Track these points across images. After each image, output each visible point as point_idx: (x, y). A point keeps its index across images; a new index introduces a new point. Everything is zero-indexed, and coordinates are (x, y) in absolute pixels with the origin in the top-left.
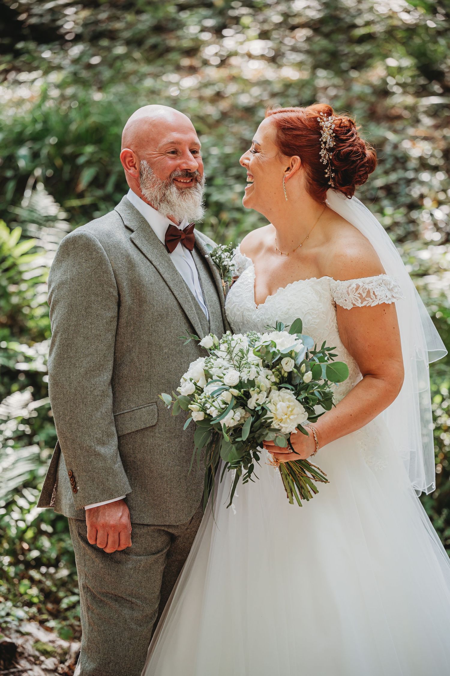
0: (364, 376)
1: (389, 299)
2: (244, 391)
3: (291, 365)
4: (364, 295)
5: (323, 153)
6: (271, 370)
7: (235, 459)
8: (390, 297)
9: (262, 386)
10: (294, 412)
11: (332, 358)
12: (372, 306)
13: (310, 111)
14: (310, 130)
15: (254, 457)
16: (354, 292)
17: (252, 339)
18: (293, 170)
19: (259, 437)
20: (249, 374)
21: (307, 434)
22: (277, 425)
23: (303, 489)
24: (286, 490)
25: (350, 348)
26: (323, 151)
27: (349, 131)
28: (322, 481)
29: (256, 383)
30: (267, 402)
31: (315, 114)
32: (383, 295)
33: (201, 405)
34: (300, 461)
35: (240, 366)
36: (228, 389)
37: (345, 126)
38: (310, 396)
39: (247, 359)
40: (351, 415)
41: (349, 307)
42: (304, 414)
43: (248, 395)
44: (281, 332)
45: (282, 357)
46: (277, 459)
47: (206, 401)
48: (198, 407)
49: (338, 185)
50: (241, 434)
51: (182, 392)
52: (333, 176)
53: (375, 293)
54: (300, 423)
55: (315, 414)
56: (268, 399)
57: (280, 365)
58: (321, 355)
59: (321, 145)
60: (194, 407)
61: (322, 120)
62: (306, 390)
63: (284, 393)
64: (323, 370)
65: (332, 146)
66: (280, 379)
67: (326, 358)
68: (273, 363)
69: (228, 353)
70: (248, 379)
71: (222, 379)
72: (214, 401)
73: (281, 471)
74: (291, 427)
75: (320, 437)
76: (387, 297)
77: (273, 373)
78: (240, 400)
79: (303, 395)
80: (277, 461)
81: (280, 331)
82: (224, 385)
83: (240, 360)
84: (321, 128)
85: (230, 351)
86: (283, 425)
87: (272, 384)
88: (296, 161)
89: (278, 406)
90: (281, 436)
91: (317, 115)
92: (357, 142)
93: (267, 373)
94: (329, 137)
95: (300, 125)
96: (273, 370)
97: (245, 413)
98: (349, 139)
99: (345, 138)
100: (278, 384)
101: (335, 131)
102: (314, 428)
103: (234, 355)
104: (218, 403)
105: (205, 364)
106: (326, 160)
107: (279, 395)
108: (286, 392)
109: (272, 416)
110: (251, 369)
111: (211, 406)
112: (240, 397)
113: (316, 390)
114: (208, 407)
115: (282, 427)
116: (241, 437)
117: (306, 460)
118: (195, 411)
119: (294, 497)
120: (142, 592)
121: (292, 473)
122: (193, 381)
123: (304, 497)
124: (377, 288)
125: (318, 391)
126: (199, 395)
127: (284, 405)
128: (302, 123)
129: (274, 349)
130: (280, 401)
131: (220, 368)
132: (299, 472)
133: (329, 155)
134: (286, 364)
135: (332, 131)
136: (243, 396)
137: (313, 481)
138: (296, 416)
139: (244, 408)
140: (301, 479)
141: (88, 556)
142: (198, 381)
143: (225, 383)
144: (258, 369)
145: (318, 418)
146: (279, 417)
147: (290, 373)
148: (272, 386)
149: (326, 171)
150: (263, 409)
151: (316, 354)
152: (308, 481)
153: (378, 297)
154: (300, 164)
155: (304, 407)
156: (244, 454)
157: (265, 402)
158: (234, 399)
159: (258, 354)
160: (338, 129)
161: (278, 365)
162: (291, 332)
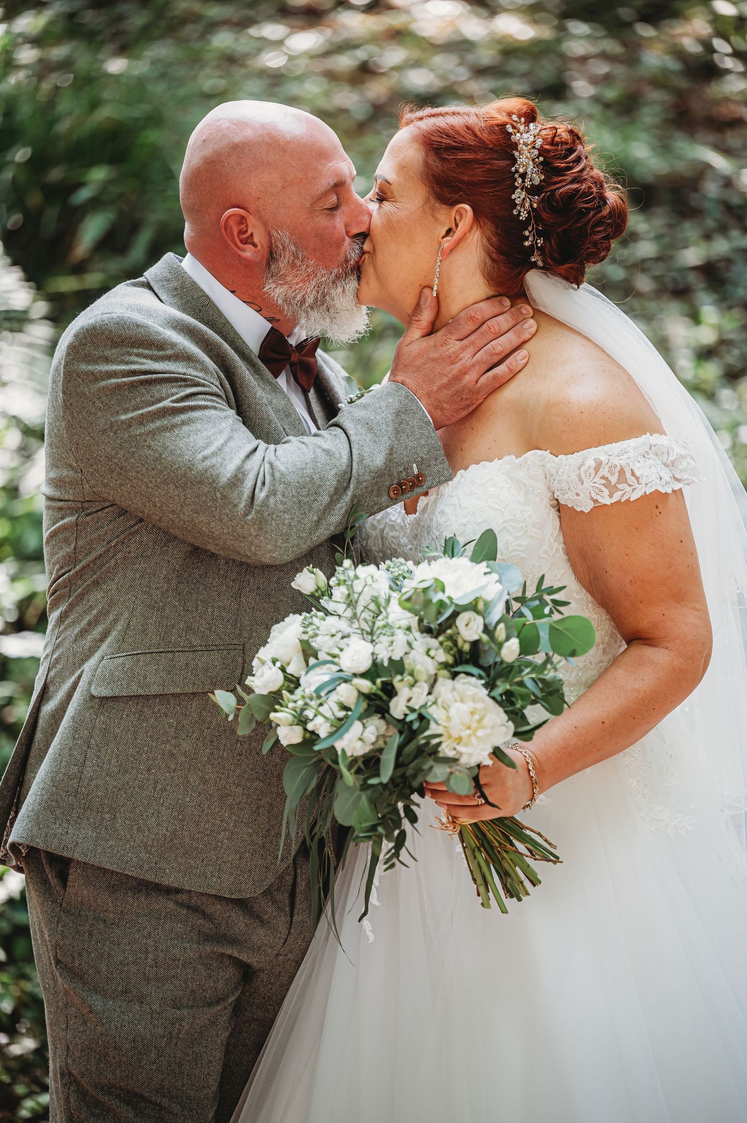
0: (629, 642)
1: (667, 483)
2: (383, 683)
3: (475, 628)
4: (614, 480)
5: (519, 196)
6: (436, 637)
7: (366, 821)
8: (668, 479)
9: (418, 672)
10: (486, 721)
11: (560, 608)
12: (632, 500)
13: (491, 111)
14: (491, 149)
15: (406, 816)
16: (593, 475)
17: (396, 574)
18: (458, 233)
19: (415, 776)
20: (391, 648)
21: (512, 765)
22: (450, 750)
23: (510, 876)
24: (474, 880)
25: (595, 590)
26: (520, 193)
27: (571, 151)
28: (549, 860)
29: (406, 666)
30: (429, 703)
31: (502, 118)
32: (654, 476)
33: (296, 712)
34: (501, 820)
35: (372, 630)
36: (350, 678)
37: (562, 143)
38: (515, 688)
39: (387, 617)
40: (603, 723)
41: (586, 507)
42: (507, 727)
43: (389, 691)
44: (455, 559)
45: (458, 610)
46: (455, 818)
47: (306, 704)
48: (290, 717)
49: (550, 261)
50: (378, 769)
51: (257, 687)
52: (539, 245)
53: (636, 472)
54: (497, 744)
55: (528, 724)
56: (431, 698)
57: (454, 627)
58: (537, 602)
59: (515, 180)
60: (281, 716)
61: (516, 131)
62: (507, 678)
63: (464, 683)
64: (541, 634)
65: (537, 182)
66: (454, 656)
67: (547, 611)
68: (440, 625)
69: (349, 605)
70: (390, 659)
71: (336, 660)
72: (321, 705)
73: (462, 841)
74: (479, 754)
75: (540, 770)
76: (661, 479)
77: (441, 643)
78: (377, 702)
79: (502, 687)
80: (454, 821)
81: (453, 556)
82: (341, 671)
83: (374, 620)
84: (515, 146)
85: (351, 601)
86: (461, 748)
87: (439, 667)
88: (464, 213)
89: (452, 711)
90: (460, 772)
91: (505, 119)
92: (588, 174)
93: (427, 644)
94: (531, 163)
95: (470, 140)
96: (441, 638)
97: (385, 727)
98: (571, 168)
99: (563, 165)
100: (452, 666)
101: (542, 152)
102: (528, 752)
103: (360, 608)
104: (331, 708)
105: (302, 629)
106: (525, 212)
107: (454, 689)
108: (468, 683)
109: (439, 732)
110: (394, 638)
111: (315, 716)
112: (375, 695)
113: (527, 677)
114: (311, 716)
115: (461, 754)
116: (378, 775)
117: (513, 818)
118: (284, 725)
119: (491, 894)
120: (183, 1085)
121: (486, 844)
122: (278, 664)
123: (512, 893)
124: (639, 462)
125: (533, 679)
126: (291, 692)
127: (465, 708)
128: (475, 135)
129: (440, 596)
130: (456, 701)
131: (333, 636)
132: (500, 844)
133: (531, 201)
134: (467, 625)
135: (536, 152)
136: (380, 693)
137: (529, 861)
138: (488, 731)
139: (383, 717)
140: (503, 858)
141: (73, 1009)
142: (289, 664)
143: (343, 668)
144: (411, 638)
145: (536, 732)
146: (455, 734)
147: (475, 644)
148: (439, 670)
149: (527, 233)
150: (421, 717)
151: (525, 602)
152: (518, 861)
153: (643, 481)
154: (472, 220)
155: (506, 712)
156: (386, 810)
157: (426, 704)
158: (362, 698)
159: (409, 605)
160: (547, 147)
161: (450, 627)
162: (476, 558)
